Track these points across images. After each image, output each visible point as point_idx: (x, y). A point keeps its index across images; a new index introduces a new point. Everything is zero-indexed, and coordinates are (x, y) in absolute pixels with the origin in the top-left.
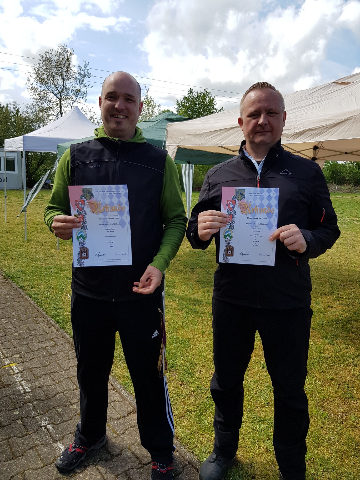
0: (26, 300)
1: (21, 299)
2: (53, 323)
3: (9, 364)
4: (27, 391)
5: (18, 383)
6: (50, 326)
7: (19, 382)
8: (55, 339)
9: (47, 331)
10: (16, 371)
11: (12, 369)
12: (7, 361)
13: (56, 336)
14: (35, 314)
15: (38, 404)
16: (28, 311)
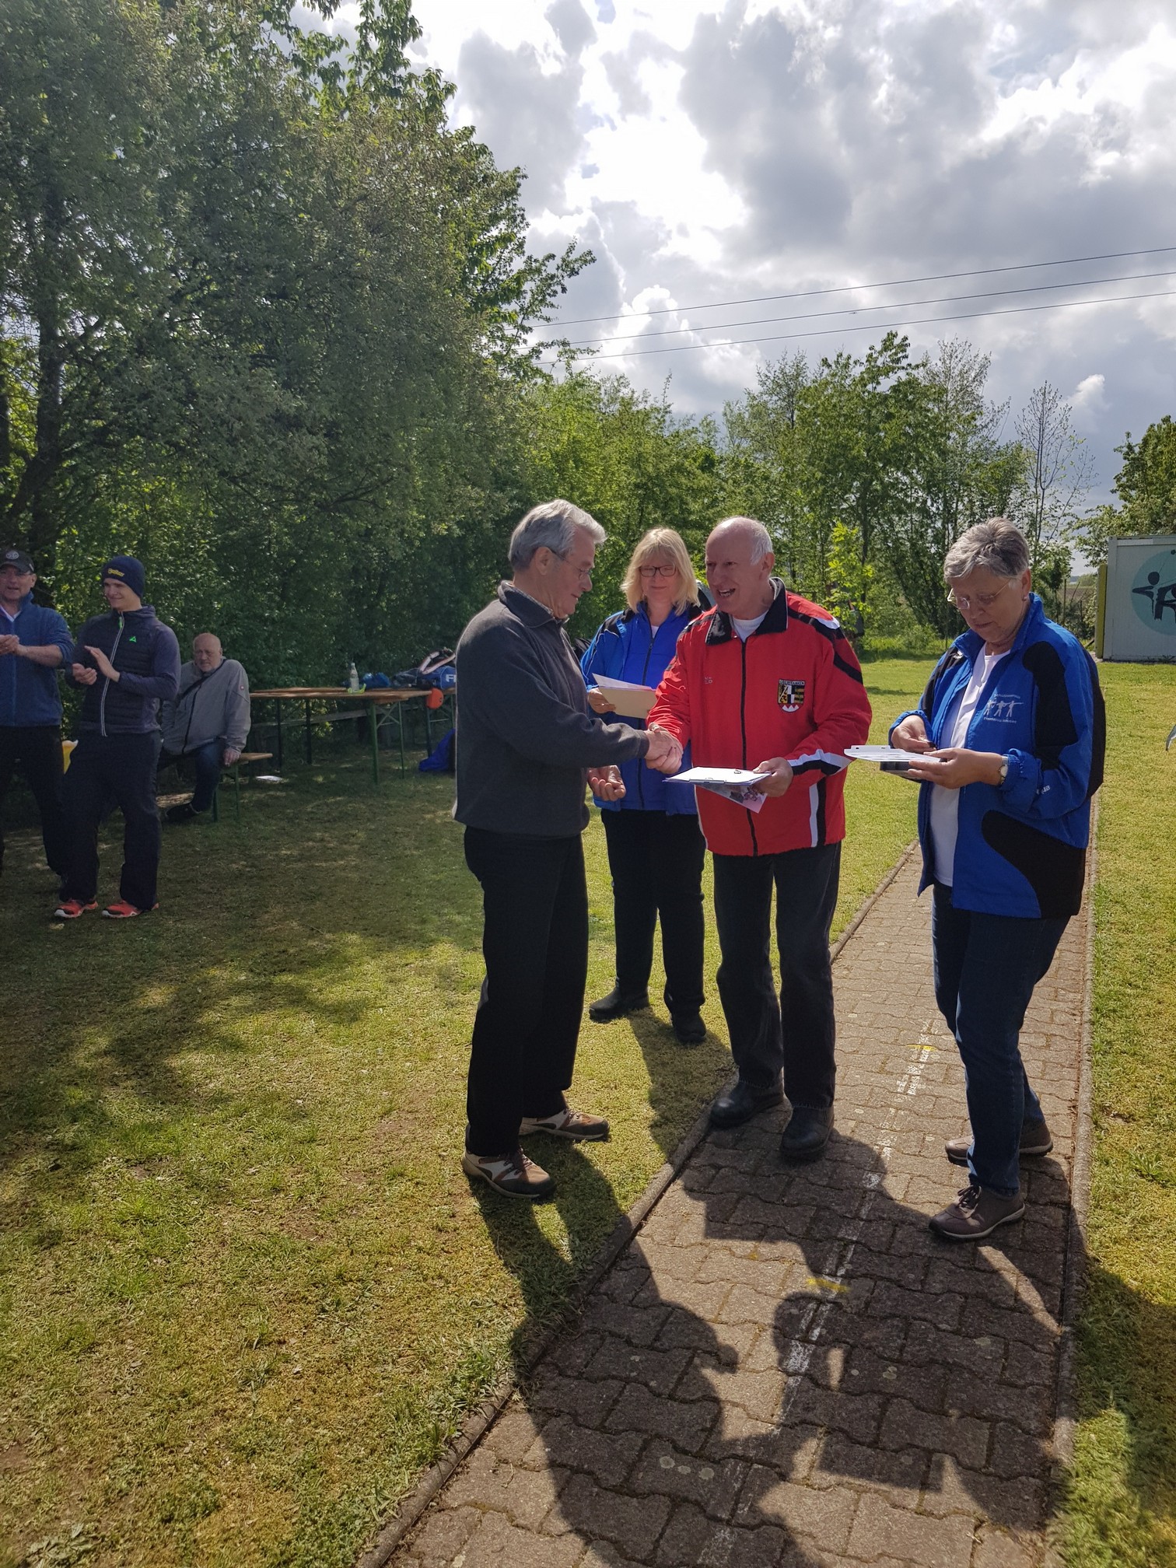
0: (1083, 953)
1: (1074, 948)
2: (1086, 1009)
3: (922, 1045)
4: (909, 1092)
5: (906, 1077)
6: (1075, 1012)
7: (911, 1075)
8: (1053, 1039)
9: (1057, 1019)
10: (924, 1059)
11: (920, 1054)
12: (924, 1039)
13: (1066, 1034)
14: (1070, 982)
15: (906, 1116)
16: (1061, 972)
